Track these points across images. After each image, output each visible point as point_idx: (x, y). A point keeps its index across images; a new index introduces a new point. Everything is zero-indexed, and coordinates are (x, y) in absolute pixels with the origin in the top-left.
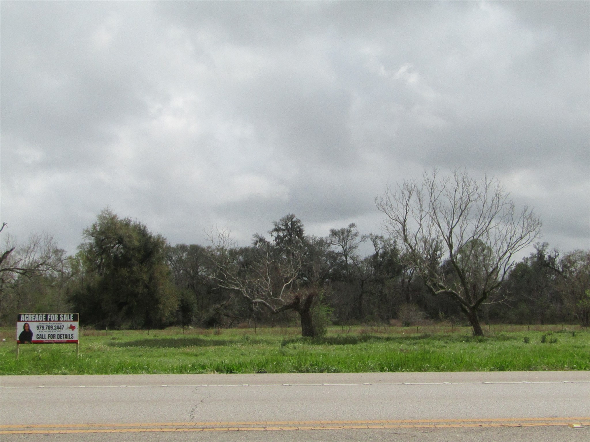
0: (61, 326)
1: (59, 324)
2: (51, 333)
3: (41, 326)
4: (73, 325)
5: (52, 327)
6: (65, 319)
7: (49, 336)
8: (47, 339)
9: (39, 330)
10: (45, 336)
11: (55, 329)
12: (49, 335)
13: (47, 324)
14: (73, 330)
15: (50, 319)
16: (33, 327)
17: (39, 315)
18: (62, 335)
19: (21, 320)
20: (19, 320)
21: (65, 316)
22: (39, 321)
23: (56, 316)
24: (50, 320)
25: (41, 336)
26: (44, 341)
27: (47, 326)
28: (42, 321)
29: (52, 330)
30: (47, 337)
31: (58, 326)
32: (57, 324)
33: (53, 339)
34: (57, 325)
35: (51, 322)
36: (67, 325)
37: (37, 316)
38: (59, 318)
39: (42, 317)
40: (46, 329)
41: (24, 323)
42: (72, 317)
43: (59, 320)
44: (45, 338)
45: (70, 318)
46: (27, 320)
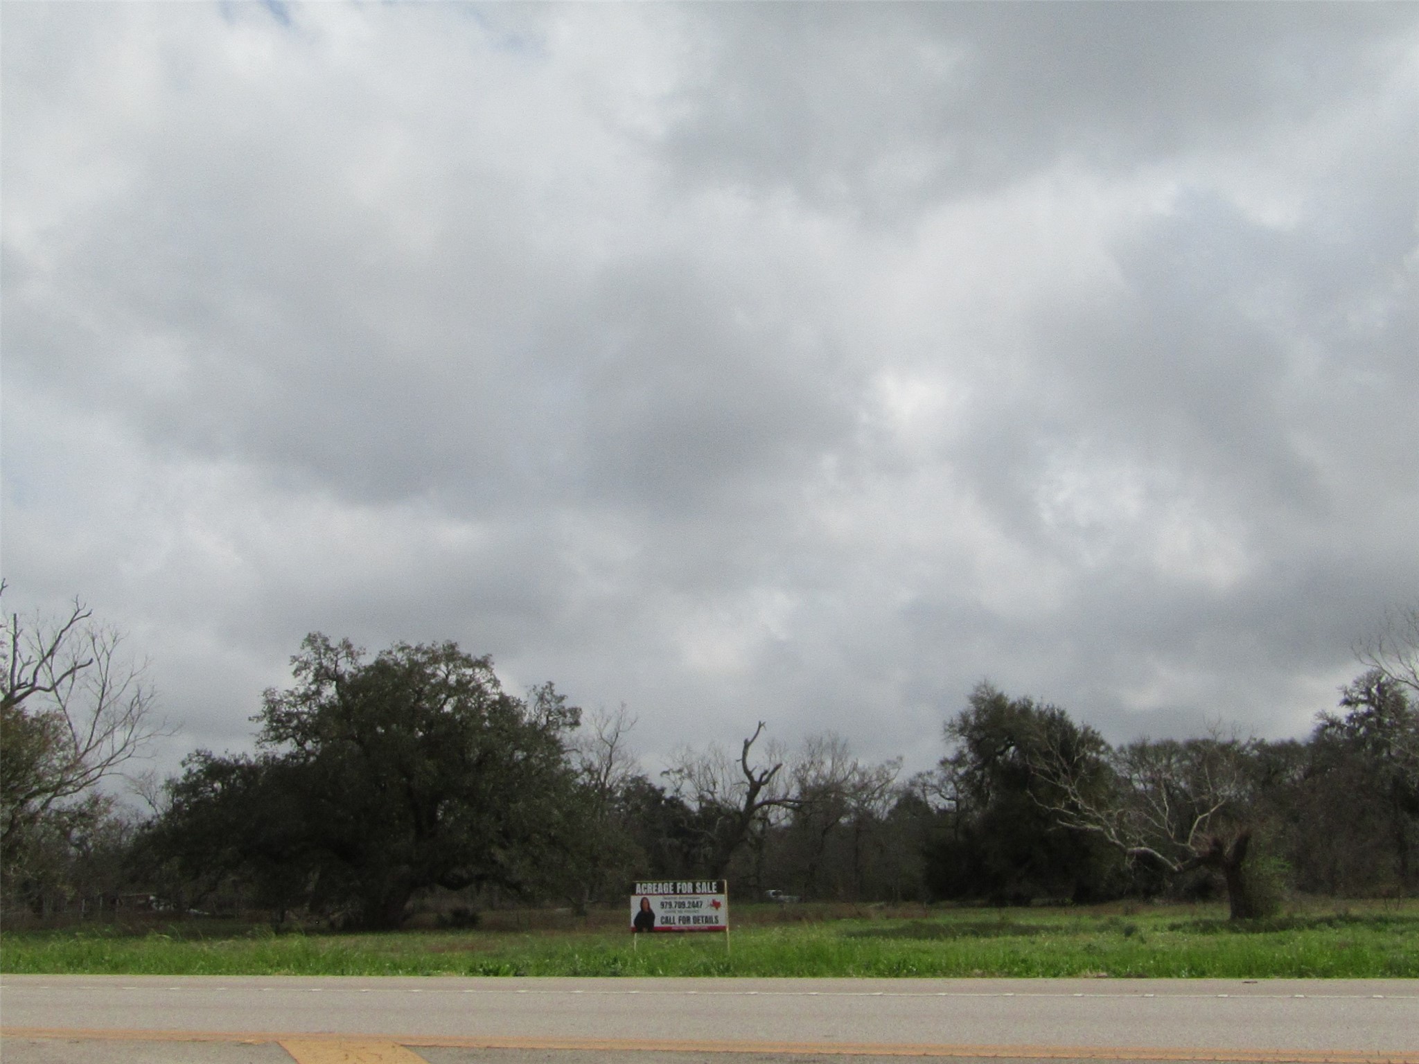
0: (697, 903)
1: (694, 898)
2: (682, 915)
3: (666, 902)
4: (717, 901)
5: (683, 904)
6: (704, 890)
7: (680, 920)
8: (678, 925)
9: (664, 910)
10: (674, 920)
11: (689, 907)
12: (680, 917)
13: (675, 898)
14: (717, 908)
15: (681, 890)
16: (655, 904)
17: (663, 884)
18: (701, 919)
19: (637, 893)
20: (634, 893)
21: (704, 884)
22: (664, 894)
23: (690, 885)
24: (681, 893)
25: (667, 920)
26: (673, 928)
27: (676, 902)
28: (668, 894)
29: (683, 910)
30: (677, 920)
31: (694, 902)
32: (691, 898)
33: (687, 925)
34: (691, 901)
35: (681, 896)
36: (706, 899)
37: (660, 885)
38: (694, 888)
39: (667, 887)
40: (675, 907)
41: (640, 898)
42: (714, 887)
43: (694, 892)
44: (674, 923)
45: (711, 889)
46: (644, 893)
